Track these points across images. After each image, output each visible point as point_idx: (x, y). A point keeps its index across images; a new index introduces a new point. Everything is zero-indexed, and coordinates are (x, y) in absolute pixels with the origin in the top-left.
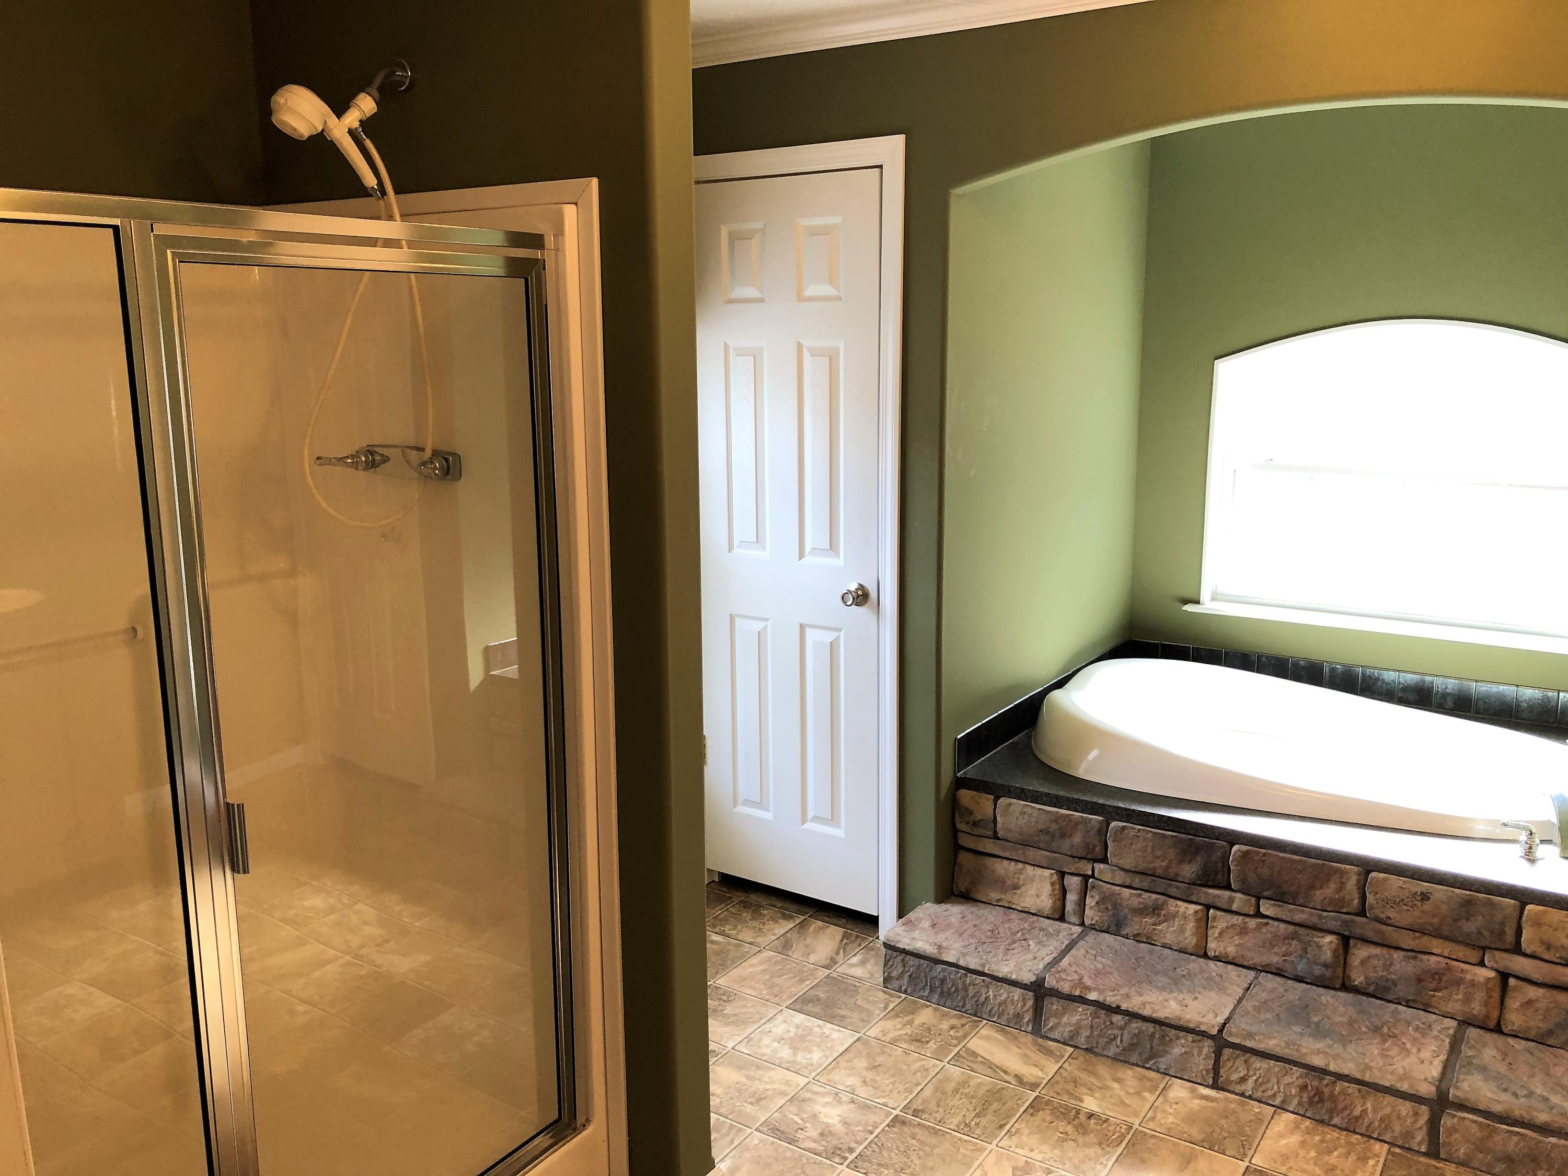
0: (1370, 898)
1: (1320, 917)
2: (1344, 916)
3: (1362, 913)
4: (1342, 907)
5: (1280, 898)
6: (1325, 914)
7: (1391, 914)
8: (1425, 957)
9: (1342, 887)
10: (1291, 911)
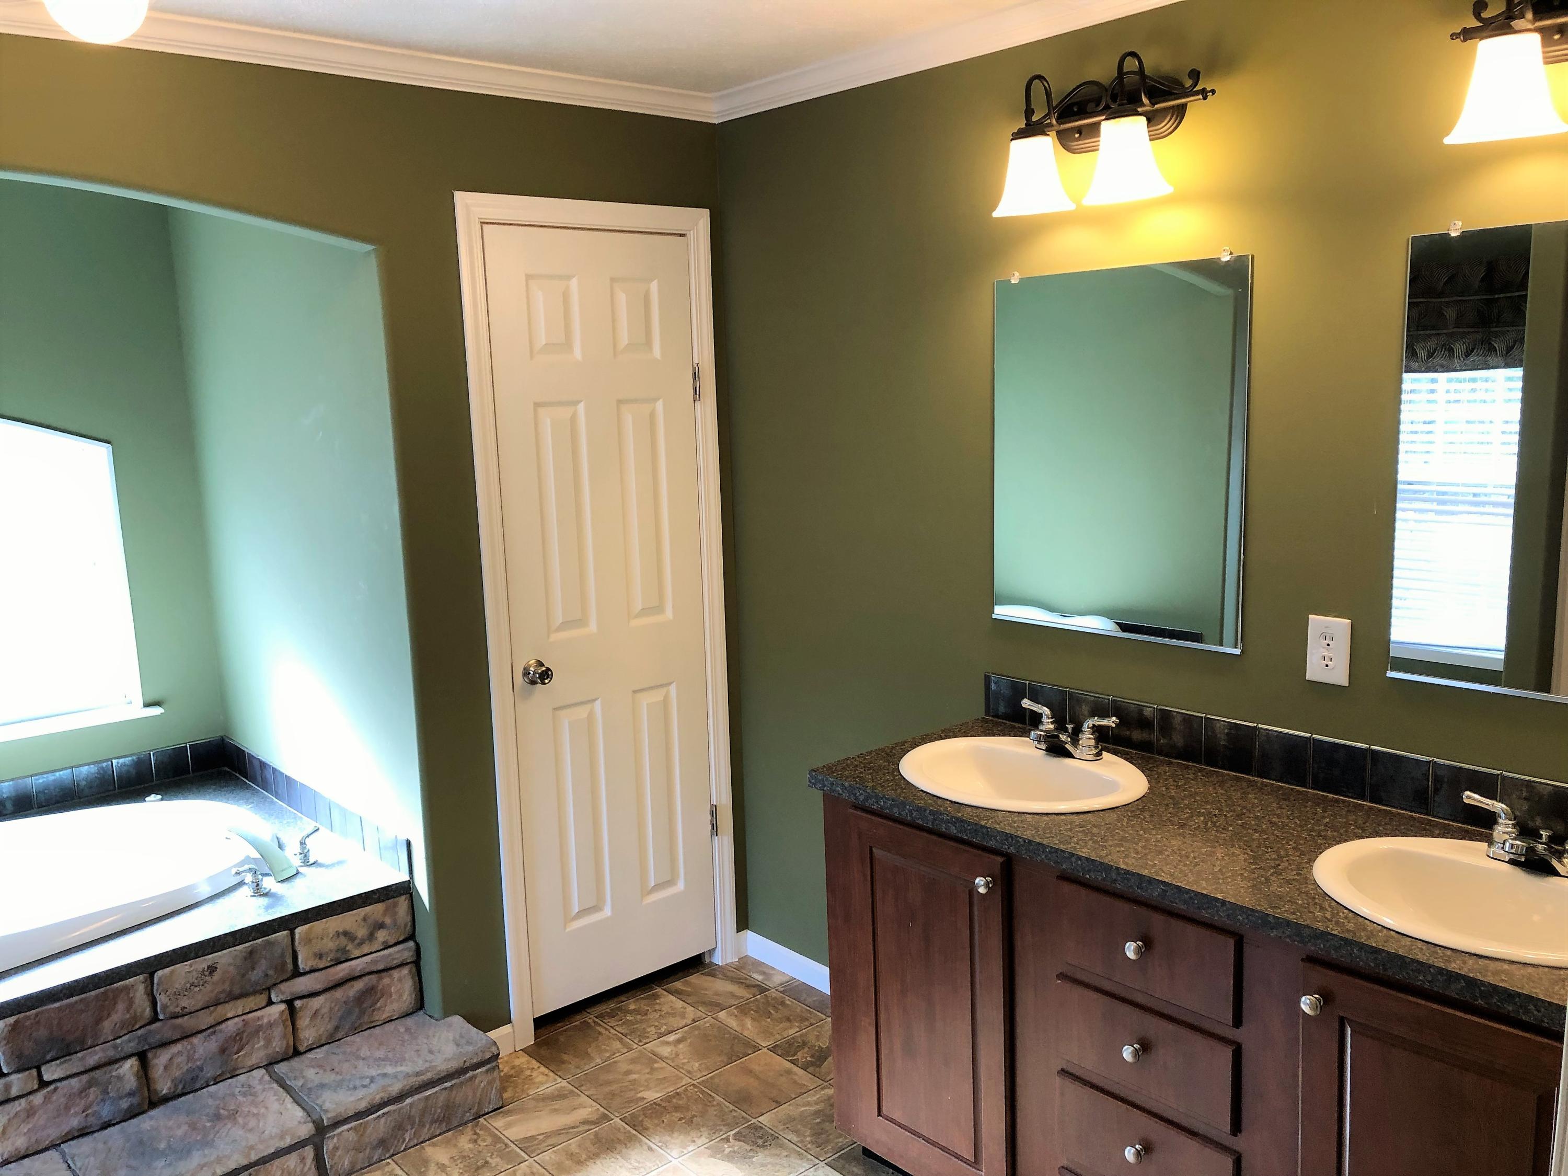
0: (161, 999)
1: (115, 1047)
2: (139, 1032)
3: (155, 1019)
4: (136, 1023)
5: (66, 1051)
6: (119, 1041)
7: (185, 1002)
8: (223, 1026)
9: (131, 1002)
10: (82, 1058)
